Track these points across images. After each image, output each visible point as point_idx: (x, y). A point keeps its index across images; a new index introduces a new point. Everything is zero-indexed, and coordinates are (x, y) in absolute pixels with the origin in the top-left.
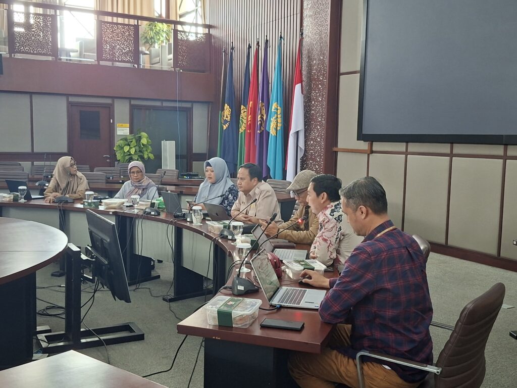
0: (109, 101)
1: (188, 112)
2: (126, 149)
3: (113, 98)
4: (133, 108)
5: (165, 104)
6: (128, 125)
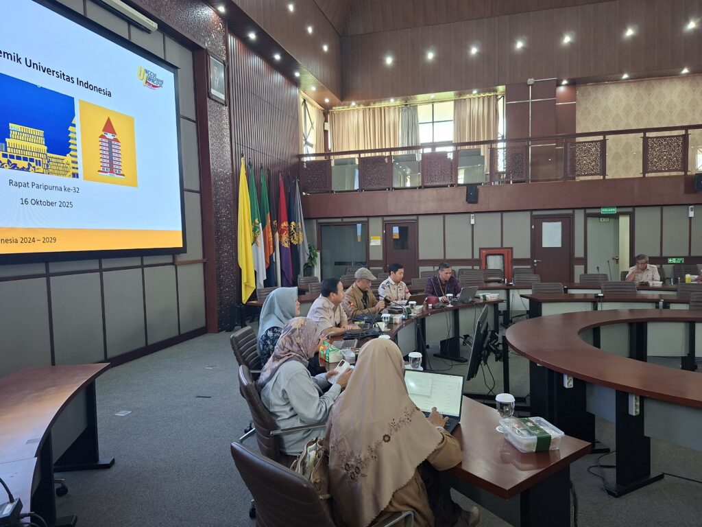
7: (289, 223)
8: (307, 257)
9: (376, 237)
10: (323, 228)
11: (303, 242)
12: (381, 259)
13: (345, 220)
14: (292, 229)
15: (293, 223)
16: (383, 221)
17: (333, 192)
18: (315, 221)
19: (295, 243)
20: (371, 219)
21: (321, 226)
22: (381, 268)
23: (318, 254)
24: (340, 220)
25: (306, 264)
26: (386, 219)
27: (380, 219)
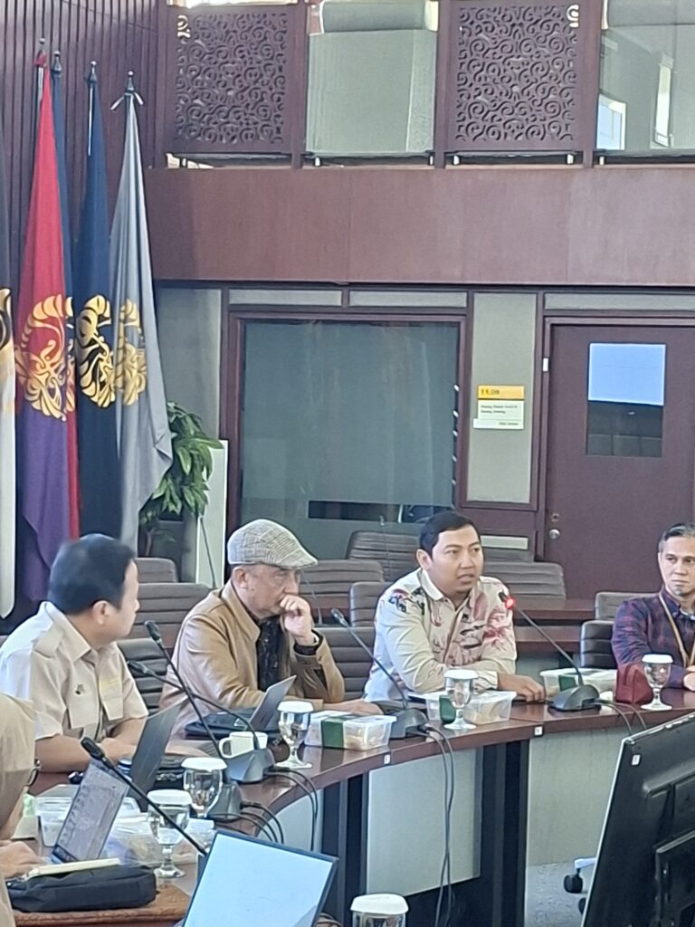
7: (79, 306)
8: (160, 468)
9: (506, 391)
10: (253, 331)
11: (144, 396)
12: (525, 498)
13: (361, 299)
14: (91, 330)
15: (97, 305)
16: (544, 314)
17: (308, 158)
18: (215, 295)
19: (101, 398)
20: (481, 299)
21: (241, 320)
22: (522, 543)
23: (219, 456)
24: (334, 298)
25: (151, 504)
26: (555, 301)
27: (529, 302)
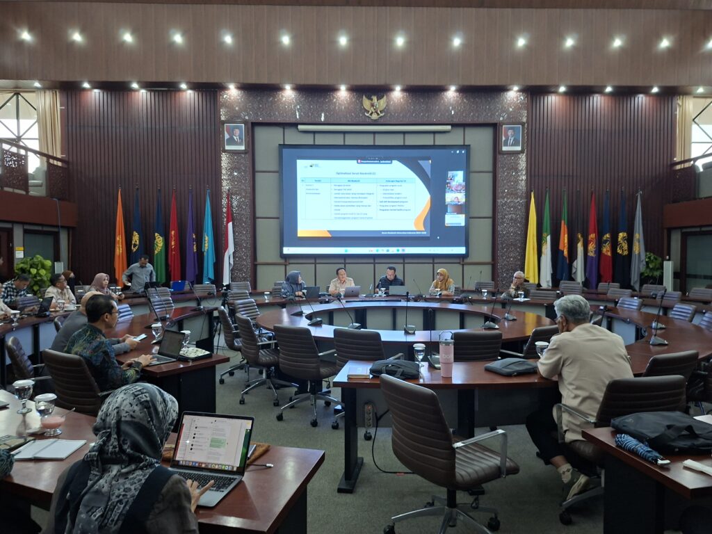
0: (9, 226)
1: (56, 236)
2: (34, 271)
3: (13, 222)
4: (26, 232)
5: (46, 229)
6: (22, 248)
18: (679, 230)
